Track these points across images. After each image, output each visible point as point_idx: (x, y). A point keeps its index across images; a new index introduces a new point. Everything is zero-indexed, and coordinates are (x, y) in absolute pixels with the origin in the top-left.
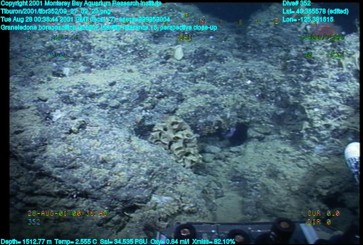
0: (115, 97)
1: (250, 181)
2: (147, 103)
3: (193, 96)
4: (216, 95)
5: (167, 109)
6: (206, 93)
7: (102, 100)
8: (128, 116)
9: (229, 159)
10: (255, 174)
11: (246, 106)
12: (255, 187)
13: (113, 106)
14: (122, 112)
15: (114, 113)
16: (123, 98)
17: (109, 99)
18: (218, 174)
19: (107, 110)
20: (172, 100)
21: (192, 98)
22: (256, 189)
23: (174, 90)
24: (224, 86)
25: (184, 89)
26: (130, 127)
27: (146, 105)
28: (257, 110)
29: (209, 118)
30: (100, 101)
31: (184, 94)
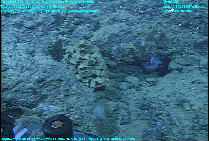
0: (31, 19)
1: (155, 109)
2: (63, 28)
3: (109, 24)
4: (132, 23)
5: (83, 35)
6: (122, 21)
7: (17, 19)
8: (43, 38)
9: (142, 88)
10: (161, 102)
11: (167, 36)
12: (160, 117)
13: (28, 26)
14: (37, 33)
15: (29, 33)
16: (39, 21)
17: (24, 20)
18: (129, 102)
19: (23, 30)
20: (89, 27)
21: (108, 26)
22: (161, 119)
23: (91, 18)
24: (142, 15)
25: (102, 17)
26: (45, 48)
27: (62, 30)
28: (178, 40)
29: (122, 45)
30: (14, 20)
31: (100, 22)
